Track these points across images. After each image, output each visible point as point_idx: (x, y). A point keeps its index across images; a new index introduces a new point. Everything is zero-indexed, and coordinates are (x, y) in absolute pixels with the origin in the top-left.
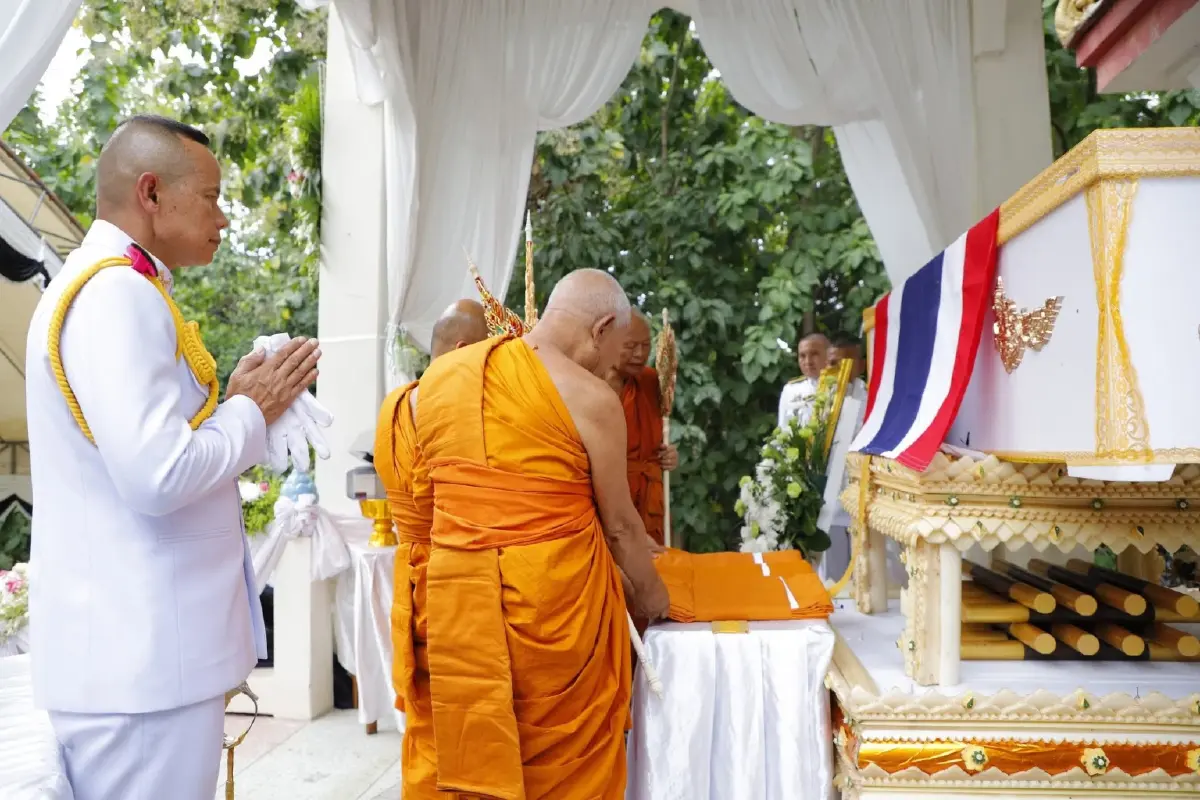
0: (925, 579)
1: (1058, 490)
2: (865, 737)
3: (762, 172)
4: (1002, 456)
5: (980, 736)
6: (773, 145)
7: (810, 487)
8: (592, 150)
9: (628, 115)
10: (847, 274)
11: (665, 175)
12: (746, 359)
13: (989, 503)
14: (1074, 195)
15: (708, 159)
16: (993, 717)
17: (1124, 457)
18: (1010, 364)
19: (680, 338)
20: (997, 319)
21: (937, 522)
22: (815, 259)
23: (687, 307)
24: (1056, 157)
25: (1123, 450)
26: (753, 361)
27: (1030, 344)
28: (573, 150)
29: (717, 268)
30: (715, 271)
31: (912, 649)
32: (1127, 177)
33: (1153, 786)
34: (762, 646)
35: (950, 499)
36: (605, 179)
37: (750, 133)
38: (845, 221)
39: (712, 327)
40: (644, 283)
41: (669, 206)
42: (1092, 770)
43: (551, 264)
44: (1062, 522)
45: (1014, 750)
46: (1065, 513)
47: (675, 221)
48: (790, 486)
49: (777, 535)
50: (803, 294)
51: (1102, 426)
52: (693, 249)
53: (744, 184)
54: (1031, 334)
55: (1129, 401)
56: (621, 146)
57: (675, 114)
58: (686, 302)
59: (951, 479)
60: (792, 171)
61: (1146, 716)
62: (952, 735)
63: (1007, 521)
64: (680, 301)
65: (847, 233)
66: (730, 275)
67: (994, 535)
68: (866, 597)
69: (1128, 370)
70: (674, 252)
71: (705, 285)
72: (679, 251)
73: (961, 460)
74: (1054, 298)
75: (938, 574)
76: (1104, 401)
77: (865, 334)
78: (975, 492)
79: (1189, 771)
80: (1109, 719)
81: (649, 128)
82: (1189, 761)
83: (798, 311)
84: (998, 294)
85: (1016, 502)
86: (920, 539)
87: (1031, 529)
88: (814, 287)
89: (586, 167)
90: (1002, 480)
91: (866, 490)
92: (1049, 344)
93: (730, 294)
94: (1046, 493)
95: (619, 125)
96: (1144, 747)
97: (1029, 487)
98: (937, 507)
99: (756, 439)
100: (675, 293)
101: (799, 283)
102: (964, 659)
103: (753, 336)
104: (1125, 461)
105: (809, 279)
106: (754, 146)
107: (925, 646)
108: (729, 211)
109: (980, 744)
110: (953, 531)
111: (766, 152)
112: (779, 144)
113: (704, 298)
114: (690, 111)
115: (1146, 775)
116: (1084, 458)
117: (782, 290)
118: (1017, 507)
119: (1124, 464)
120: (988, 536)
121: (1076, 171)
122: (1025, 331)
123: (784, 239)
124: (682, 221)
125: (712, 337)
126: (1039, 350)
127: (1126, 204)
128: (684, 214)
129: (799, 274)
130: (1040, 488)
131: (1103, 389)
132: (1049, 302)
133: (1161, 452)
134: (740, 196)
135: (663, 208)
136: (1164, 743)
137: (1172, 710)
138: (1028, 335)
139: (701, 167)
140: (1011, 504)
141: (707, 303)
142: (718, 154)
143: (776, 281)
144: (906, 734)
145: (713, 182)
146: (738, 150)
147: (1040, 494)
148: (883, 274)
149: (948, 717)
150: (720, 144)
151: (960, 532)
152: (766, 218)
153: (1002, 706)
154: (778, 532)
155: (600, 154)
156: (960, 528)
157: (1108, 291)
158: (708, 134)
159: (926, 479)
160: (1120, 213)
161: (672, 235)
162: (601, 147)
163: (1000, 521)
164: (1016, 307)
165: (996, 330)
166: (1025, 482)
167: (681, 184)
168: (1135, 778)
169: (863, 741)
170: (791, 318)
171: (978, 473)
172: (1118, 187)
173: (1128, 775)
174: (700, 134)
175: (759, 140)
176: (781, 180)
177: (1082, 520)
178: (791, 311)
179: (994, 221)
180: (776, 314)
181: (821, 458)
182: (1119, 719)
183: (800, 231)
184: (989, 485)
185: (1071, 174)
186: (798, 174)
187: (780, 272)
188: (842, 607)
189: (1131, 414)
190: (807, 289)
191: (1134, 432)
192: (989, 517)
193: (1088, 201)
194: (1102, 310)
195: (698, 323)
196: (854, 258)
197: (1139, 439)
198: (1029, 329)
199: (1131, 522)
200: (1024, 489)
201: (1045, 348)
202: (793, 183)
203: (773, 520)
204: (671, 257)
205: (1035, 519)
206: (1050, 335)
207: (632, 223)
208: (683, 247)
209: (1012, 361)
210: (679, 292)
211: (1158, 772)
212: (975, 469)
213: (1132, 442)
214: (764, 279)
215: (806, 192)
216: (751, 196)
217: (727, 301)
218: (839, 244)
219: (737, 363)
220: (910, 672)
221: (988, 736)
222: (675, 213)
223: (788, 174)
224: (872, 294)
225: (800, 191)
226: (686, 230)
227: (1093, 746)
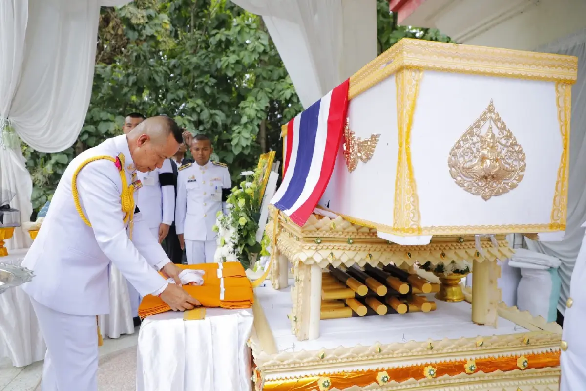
0: (302, 284)
1: (372, 234)
2: (267, 379)
3: (243, 46)
4: (345, 217)
5: (327, 371)
6: (249, 33)
7: (251, 219)
8: (152, 23)
9: (173, 8)
10: (283, 102)
11: (193, 42)
12: (234, 143)
13: (337, 242)
14: (389, 76)
15: (218, 37)
16: (335, 361)
17: (407, 232)
18: (351, 168)
19: (198, 129)
20: (345, 141)
21: (309, 254)
22: (266, 93)
23: (202, 113)
24: (378, 55)
25: (407, 228)
26: (237, 144)
27: (361, 158)
28: (142, 21)
29: (218, 93)
30: (217, 96)
31: (296, 321)
32: (418, 69)
33: (409, 386)
34: (212, 327)
35: (317, 240)
36: (160, 38)
37: (238, 25)
38: (282, 75)
39: (215, 124)
40: (180, 98)
41: (194, 59)
42: (381, 383)
43: (130, 84)
44: (373, 251)
45: (345, 377)
46: (375, 246)
47: (197, 67)
48: (241, 219)
49: (233, 245)
50: (261, 110)
51: (396, 212)
52: (206, 83)
53: (234, 52)
54: (363, 153)
55: (412, 199)
56: (168, 22)
57: (199, 10)
58: (202, 111)
59: (318, 229)
60: (259, 47)
61: (407, 353)
62: (313, 372)
63: (346, 252)
64: (198, 110)
65: (283, 82)
66: (226, 99)
67: (339, 259)
68: (277, 281)
69: (412, 181)
70: (197, 83)
71: (213, 103)
72: (199, 84)
73: (324, 218)
74: (375, 134)
75: (310, 280)
76: (398, 199)
77: (282, 138)
78: (330, 236)
79: (424, 377)
80: (391, 356)
81: (185, 16)
82: (425, 372)
83: (259, 118)
84: (347, 127)
85: (351, 241)
86: (301, 263)
87: (358, 255)
88: (267, 107)
89: (148, 31)
90: (344, 229)
91: (277, 227)
92: (371, 160)
93: (225, 108)
94: (366, 236)
95: (168, 12)
96: (406, 368)
97: (358, 233)
98: (309, 245)
99: (237, 182)
100: (196, 106)
101: (259, 105)
102: (322, 319)
103: (237, 131)
104: (408, 234)
105: (265, 103)
106: (239, 32)
107: (302, 320)
108: (227, 66)
109: (327, 376)
110: (318, 258)
111: (246, 36)
112: (252, 32)
113: (212, 109)
114: (207, 9)
115: (406, 381)
116: (386, 229)
117: (252, 108)
118: (351, 244)
119: (407, 236)
120: (336, 260)
121: (391, 62)
122: (359, 151)
123: (254, 82)
124: (201, 68)
125: (215, 129)
126: (366, 163)
127: (417, 85)
128: (202, 64)
129: (260, 100)
130: (363, 233)
131: (398, 191)
132: (372, 136)
133: (426, 228)
134: (233, 58)
135: (191, 60)
136: (415, 365)
137: (419, 349)
138: (361, 153)
139: (213, 41)
140: (348, 242)
141: (213, 112)
142: (222, 34)
143: (248, 103)
144: (288, 375)
145: (219, 50)
146: (232, 33)
147: (363, 237)
148: (300, 103)
149: (311, 364)
150: (223, 30)
151: (322, 258)
152: (245, 70)
153: (339, 355)
154: (234, 243)
155: (155, 25)
156: (322, 257)
157: (404, 134)
158: (216, 23)
159: (305, 229)
160: (414, 90)
161: (196, 75)
162: (156, 21)
163: (343, 251)
164: (356, 136)
165: (345, 148)
166: (355, 230)
167: (201, 48)
168: (401, 384)
169: (265, 381)
170: (256, 122)
171: (332, 226)
172: (413, 74)
173: (398, 383)
174: (213, 23)
175: (242, 28)
176: (254, 51)
177: (382, 250)
178: (256, 119)
179: (346, 85)
180: (249, 120)
181: (258, 204)
182: (395, 356)
183: (261, 78)
184: (337, 232)
185: (388, 63)
186: (261, 49)
187: (250, 98)
188: (265, 285)
189: (412, 207)
190: (263, 108)
191: (413, 217)
192: (337, 250)
193: (396, 81)
194: (401, 146)
195: (208, 122)
196: (287, 94)
197: (415, 222)
198: (361, 150)
199: (405, 250)
200: (355, 234)
201: (370, 162)
202: (259, 53)
203: (232, 237)
204: (196, 86)
205: (360, 250)
206: (372, 155)
207: (174, 66)
208: (202, 82)
209: (352, 167)
210: (198, 105)
211: (411, 380)
212: (330, 223)
213: (412, 223)
214: (242, 102)
215: (266, 58)
216: (238, 58)
217: (223, 112)
218: (279, 87)
219: (228, 143)
220: (294, 332)
221: (331, 371)
222: (197, 63)
223: (257, 48)
224: (295, 113)
225: (262, 58)
226: (203, 73)
227: (382, 370)
